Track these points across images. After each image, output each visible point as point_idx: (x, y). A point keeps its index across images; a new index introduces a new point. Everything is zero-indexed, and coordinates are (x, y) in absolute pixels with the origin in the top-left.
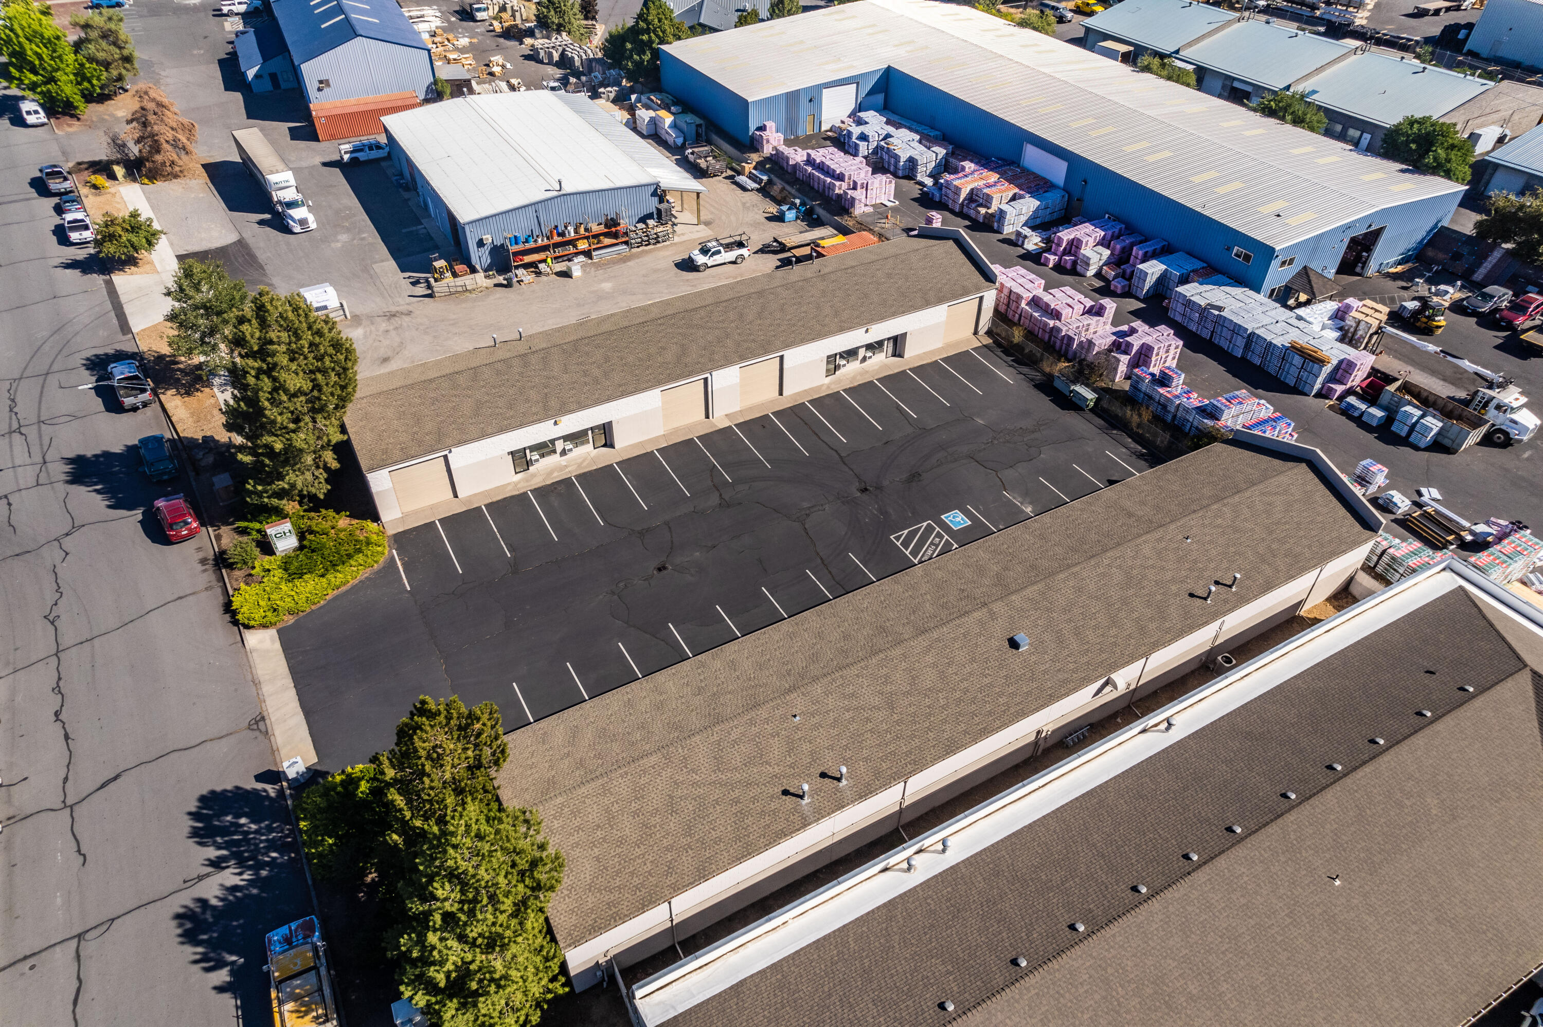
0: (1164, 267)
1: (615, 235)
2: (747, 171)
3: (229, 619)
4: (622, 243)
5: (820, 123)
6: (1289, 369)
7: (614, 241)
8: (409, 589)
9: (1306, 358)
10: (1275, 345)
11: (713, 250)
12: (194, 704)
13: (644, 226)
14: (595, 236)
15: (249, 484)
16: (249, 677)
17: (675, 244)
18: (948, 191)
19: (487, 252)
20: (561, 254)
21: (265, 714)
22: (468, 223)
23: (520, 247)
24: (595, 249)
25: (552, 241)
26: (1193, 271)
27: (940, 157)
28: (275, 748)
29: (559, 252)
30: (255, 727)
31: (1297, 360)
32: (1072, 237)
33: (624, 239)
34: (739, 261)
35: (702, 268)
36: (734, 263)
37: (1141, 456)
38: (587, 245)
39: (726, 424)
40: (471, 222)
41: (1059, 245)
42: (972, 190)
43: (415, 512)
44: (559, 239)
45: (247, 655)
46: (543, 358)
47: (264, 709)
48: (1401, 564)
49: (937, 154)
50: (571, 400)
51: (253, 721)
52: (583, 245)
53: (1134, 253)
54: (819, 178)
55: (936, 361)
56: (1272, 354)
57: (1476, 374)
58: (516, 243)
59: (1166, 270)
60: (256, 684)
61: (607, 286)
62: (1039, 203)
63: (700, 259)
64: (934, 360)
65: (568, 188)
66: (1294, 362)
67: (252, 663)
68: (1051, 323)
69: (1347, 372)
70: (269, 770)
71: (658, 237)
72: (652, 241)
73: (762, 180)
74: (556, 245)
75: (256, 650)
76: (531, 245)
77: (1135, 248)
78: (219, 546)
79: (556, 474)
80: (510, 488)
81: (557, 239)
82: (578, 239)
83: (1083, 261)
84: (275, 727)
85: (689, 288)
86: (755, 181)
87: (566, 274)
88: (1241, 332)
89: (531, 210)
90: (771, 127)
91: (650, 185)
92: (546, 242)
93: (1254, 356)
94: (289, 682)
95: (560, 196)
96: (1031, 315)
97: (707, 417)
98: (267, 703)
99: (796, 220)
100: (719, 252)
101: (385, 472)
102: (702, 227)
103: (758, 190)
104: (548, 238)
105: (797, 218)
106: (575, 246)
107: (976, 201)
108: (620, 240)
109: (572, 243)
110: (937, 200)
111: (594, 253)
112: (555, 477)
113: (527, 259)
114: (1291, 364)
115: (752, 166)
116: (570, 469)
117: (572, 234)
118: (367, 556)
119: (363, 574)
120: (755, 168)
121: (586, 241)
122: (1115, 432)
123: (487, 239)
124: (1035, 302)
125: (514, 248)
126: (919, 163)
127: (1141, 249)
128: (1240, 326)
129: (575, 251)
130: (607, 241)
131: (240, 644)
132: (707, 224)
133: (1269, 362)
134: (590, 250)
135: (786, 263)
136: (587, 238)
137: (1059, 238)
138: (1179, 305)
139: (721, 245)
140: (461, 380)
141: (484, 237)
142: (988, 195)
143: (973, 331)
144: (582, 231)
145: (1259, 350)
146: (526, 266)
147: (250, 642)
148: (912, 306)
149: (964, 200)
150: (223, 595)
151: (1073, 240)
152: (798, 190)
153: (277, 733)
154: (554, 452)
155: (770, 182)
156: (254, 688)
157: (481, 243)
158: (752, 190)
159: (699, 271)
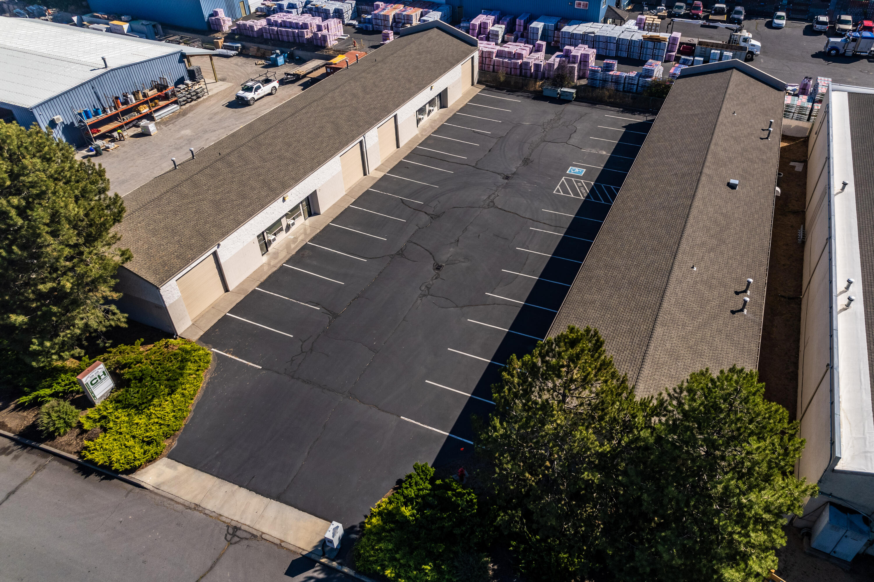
0: (543, 24)
1: (166, 97)
2: (220, 45)
3: (98, 478)
4: (172, 103)
5: (249, 7)
6: (646, 52)
7: (167, 102)
8: (261, 367)
9: (655, 42)
10: (635, 41)
11: (255, 86)
12: (144, 562)
13: (185, 86)
14: (152, 100)
15: (34, 344)
16: (180, 507)
17: (212, 96)
18: (378, 21)
19: (60, 132)
20: (129, 120)
21: (234, 524)
22: (35, 107)
23: (93, 120)
24: (155, 111)
25: (120, 110)
26: (558, 22)
27: (353, 6)
28: (278, 542)
29: (127, 118)
30: (236, 539)
31: (650, 45)
32: (479, 23)
33: (174, 99)
34: (274, 92)
35: (252, 102)
36: (270, 94)
37: (622, 112)
38: (148, 109)
39: (380, 175)
40: (38, 106)
41: (474, 29)
42: (394, 15)
43: (202, 316)
44: (124, 107)
45: (156, 494)
46: (238, 156)
47: (228, 521)
48: (792, 107)
49: (351, 4)
50: (286, 178)
51: (229, 536)
52: (145, 110)
53: (517, 23)
54: (287, 31)
55: (467, 104)
56: (634, 46)
57: (726, 28)
58: (88, 117)
59: (545, 25)
60: (197, 507)
61: (187, 132)
62: (440, 13)
63: (249, 96)
64: (465, 103)
65: (112, 64)
66: (649, 46)
67: (170, 496)
68: (520, 61)
69: (674, 44)
70: (293, 561)
71: (197, 93)
72: (195, 97)
73: (237, 47)
74: (125, 113)
75: (163, 483)
76: (102, 116)
77: (517, 20)
78: (10, 430)
79: (293, 246)
80: (266, 268)
81: (123, 108)
82: (139, 105)
83: (493, 35)
84: (257, 527)
85: (253, 116)
86: (233, 50)
87: (145, 134)
88: (612, 41)
89: (88, 87)
90: (220, 11)
91: (176, 53)
92: (114, 111)
93: (622, 52)
94: (228, 487)
95: (107, 73)
96: (503, 62)
97: (365, 174)
98: (226, 514)
99: (285, 64)
100: (259, 88)
101: (173, 282)
102: (220, 83)
103: (237, 55)
104: (115, 108)
105: (285, 61)
106: (139, 112)
107: (400, 22)
108: (171, 101)
109: (135, 109)
110: (371, 30)
111: (155, 115)
112: (294, 249)
113: (104, 129)
114: (647, 48)
115: (222, 40)
116: (300, 238)
117: (134, 101)
118: (195, 361)
119: (205, 377)
120: (224, 42)
121: (145, 106)
122: (597, 106)
123: (58, 119)
124: (499, 54)
125: (88, 122)
126: (344, 11)
127: (521, 19)
128: (610, 37)
129: (140, 116)
130: (162, 103)
131: (137, 490)
132: (223, 80)
133: (633, 52)
134: (151, 113)
135: (305, 86)
136: (146, 102)
137: (473, 25)
138: (566, 39)
139: (259, 82)
140: (185, 189)
141: (55, 118)
142: (408, 15)
143: (471, 83)
144: (141, 97)
145: (624, 48)
146: (103, 137)
147: (148, 481)
148: (446, 68)
149: (392, 24)
150: (64, 464)
151: (481, 24)
152: (274, 45)
153: (265, 530)
154: (281, 230)
155: (243, 47)
156: (197, 513)
157: (53, 124)
158: (234, 55)
159: (249, 105)
